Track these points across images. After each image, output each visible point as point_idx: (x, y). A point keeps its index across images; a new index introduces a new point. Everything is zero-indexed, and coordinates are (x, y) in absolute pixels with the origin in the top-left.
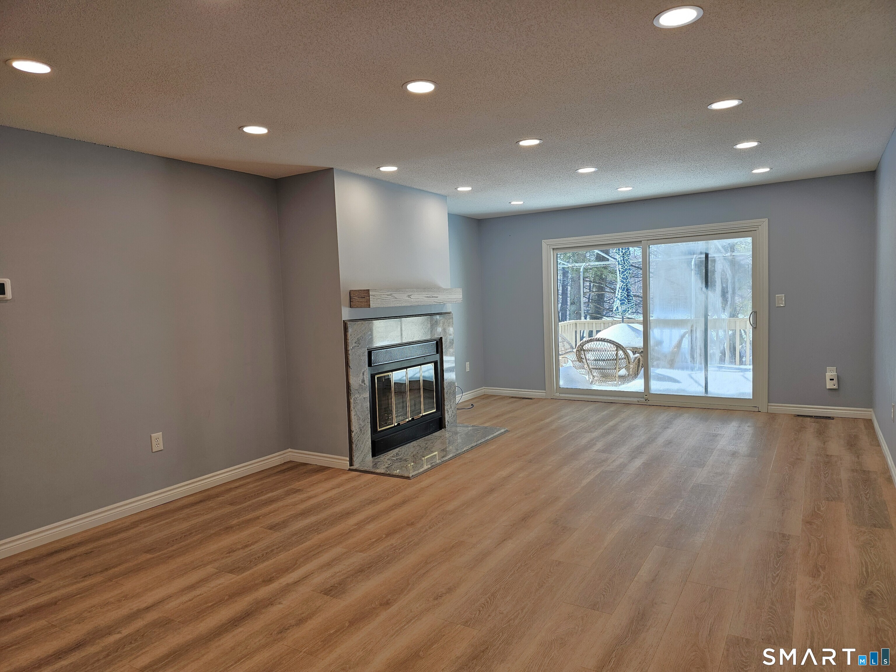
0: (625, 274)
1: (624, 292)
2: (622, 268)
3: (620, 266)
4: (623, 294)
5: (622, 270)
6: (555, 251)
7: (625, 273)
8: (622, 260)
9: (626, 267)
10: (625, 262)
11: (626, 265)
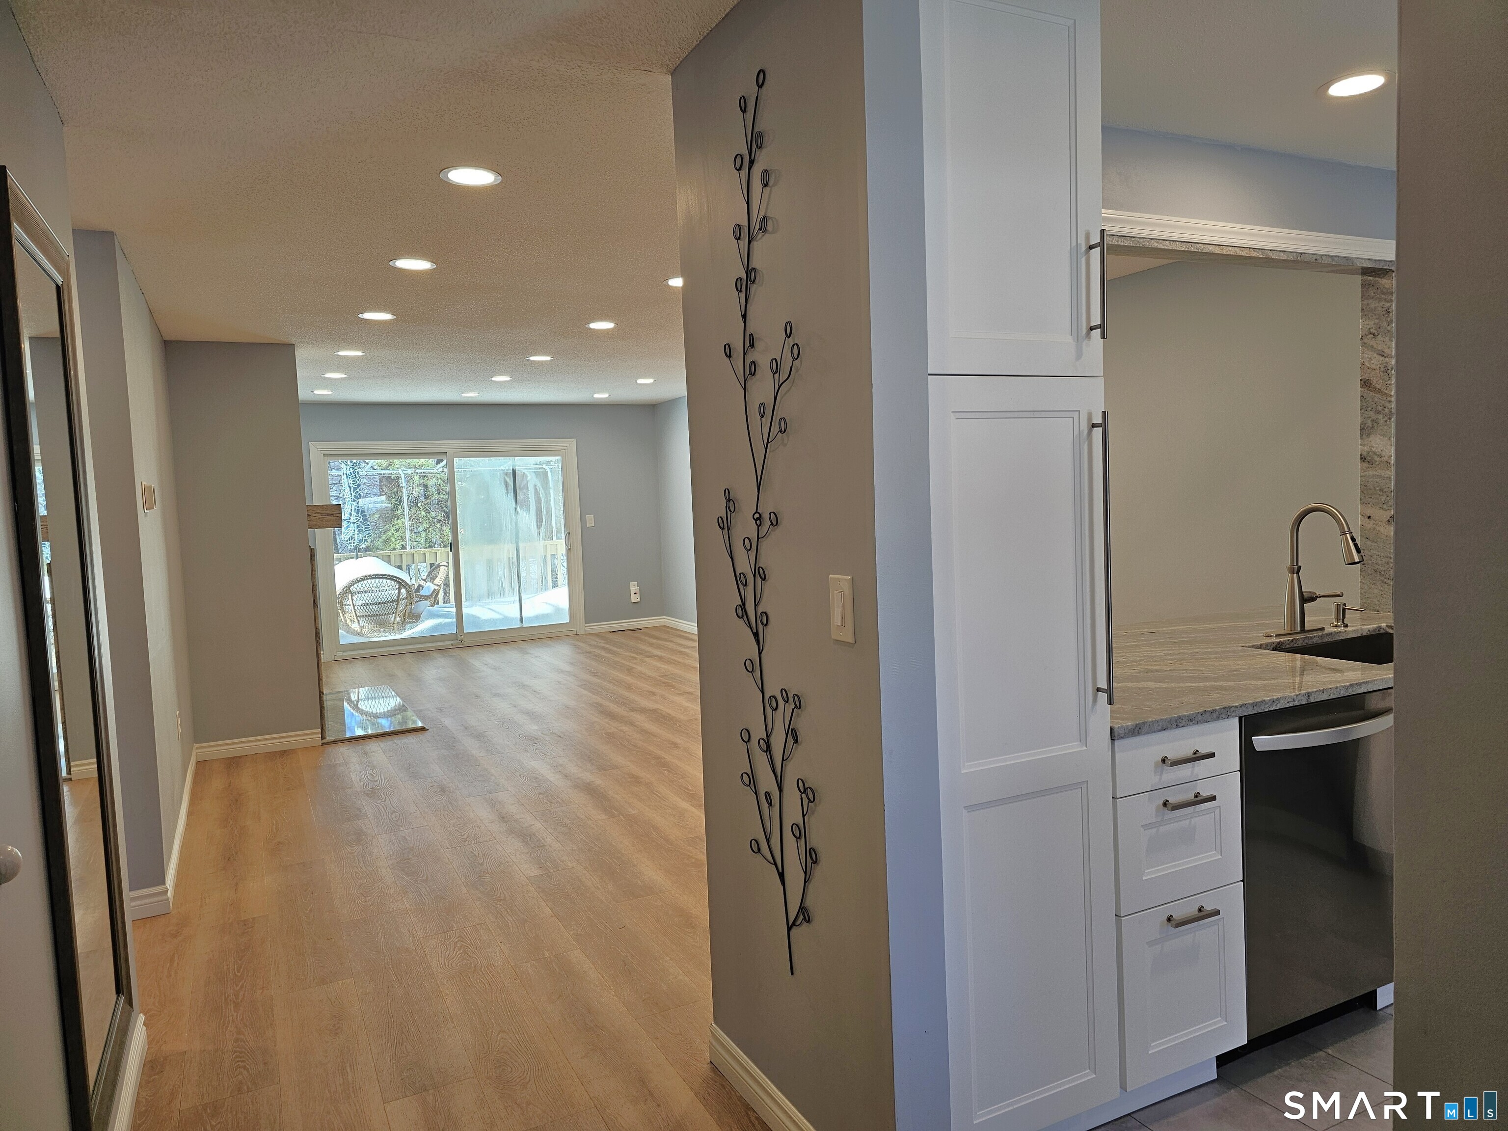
0: (358, 492)
1: (359, 515)
2: (353, 484)
3: (351, 481)
4: (359, 518)
5: (354, 486)
6: (326, 458)
7: (358, 490)
8: (352, 473)
9: (358, 482)
10: (357, 476)
11: (358, 480)
